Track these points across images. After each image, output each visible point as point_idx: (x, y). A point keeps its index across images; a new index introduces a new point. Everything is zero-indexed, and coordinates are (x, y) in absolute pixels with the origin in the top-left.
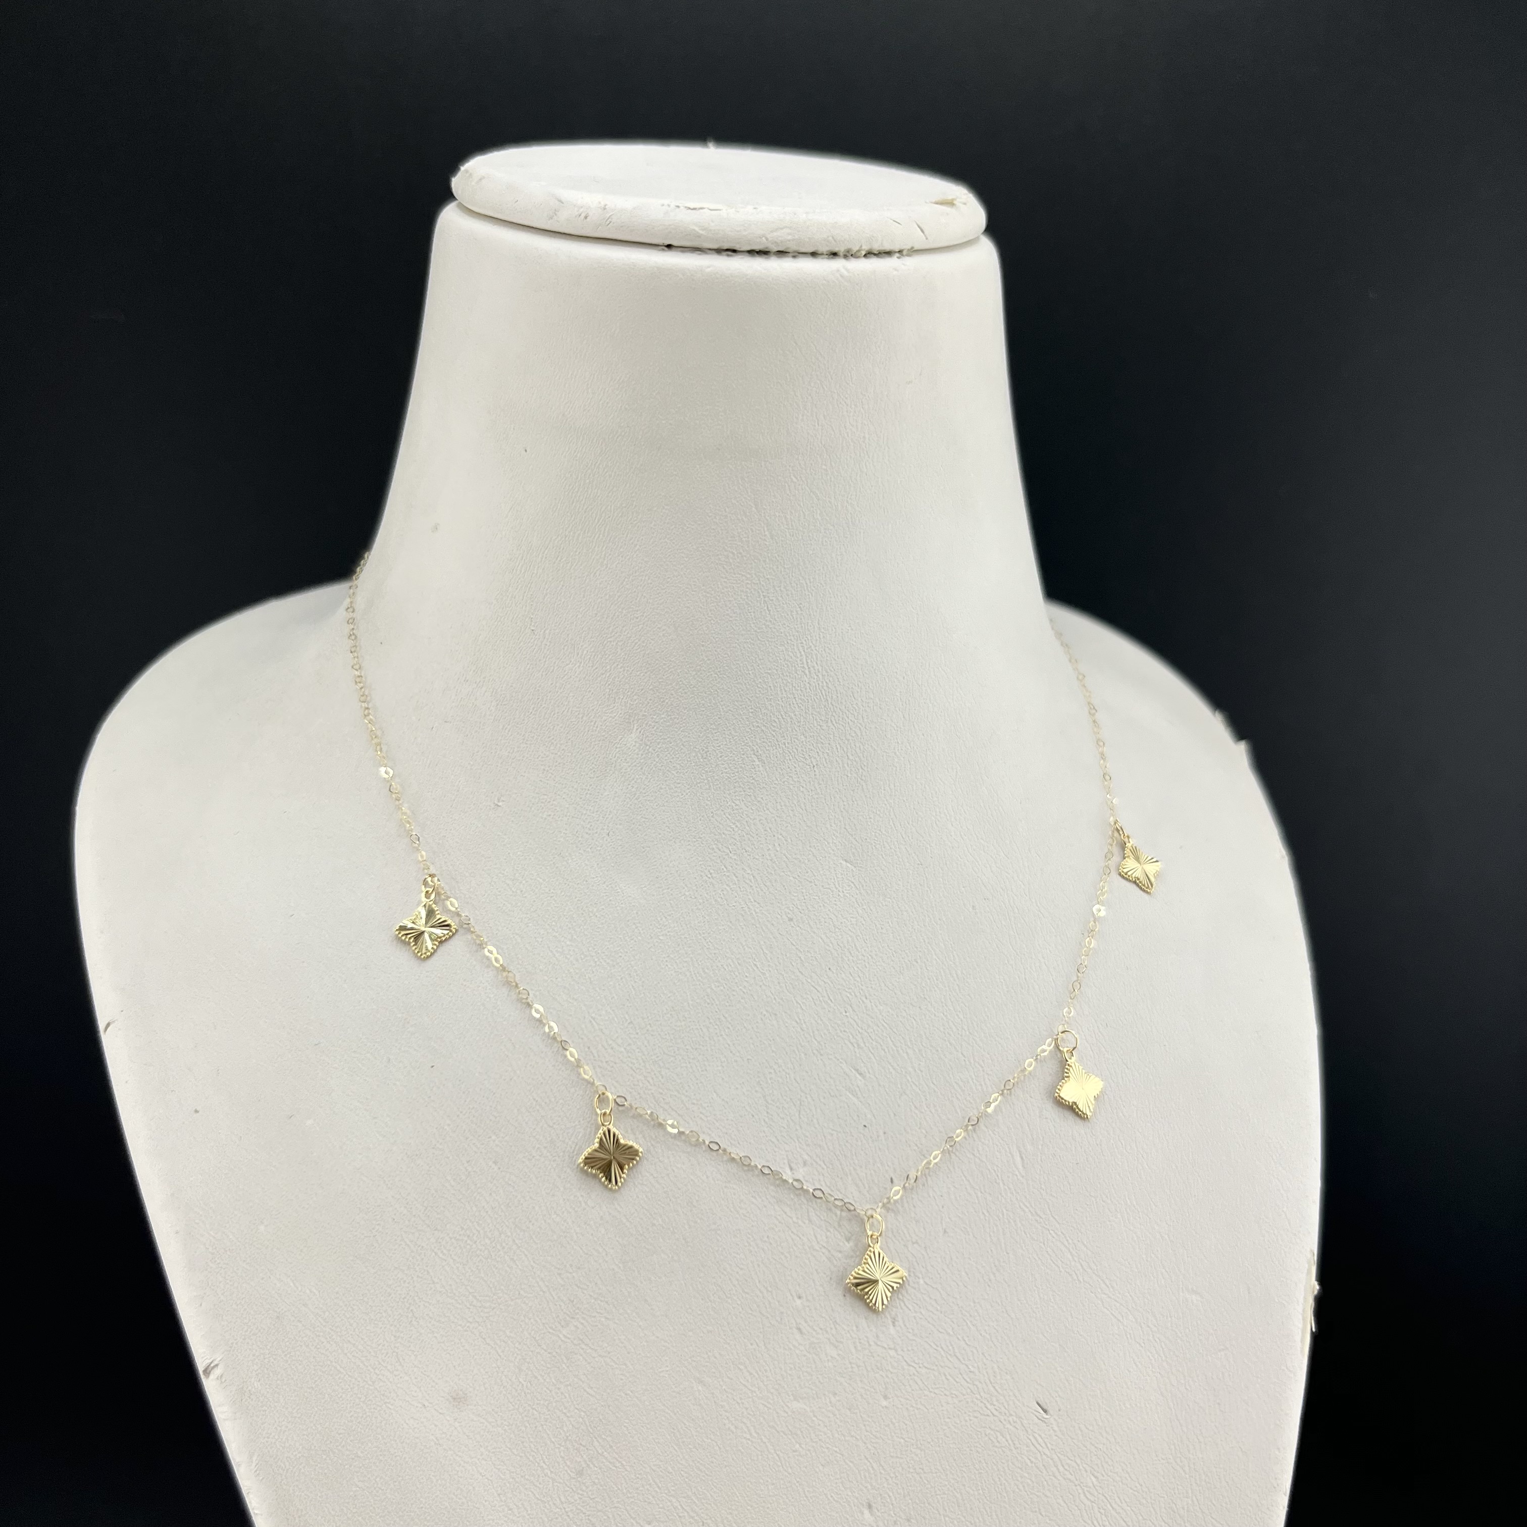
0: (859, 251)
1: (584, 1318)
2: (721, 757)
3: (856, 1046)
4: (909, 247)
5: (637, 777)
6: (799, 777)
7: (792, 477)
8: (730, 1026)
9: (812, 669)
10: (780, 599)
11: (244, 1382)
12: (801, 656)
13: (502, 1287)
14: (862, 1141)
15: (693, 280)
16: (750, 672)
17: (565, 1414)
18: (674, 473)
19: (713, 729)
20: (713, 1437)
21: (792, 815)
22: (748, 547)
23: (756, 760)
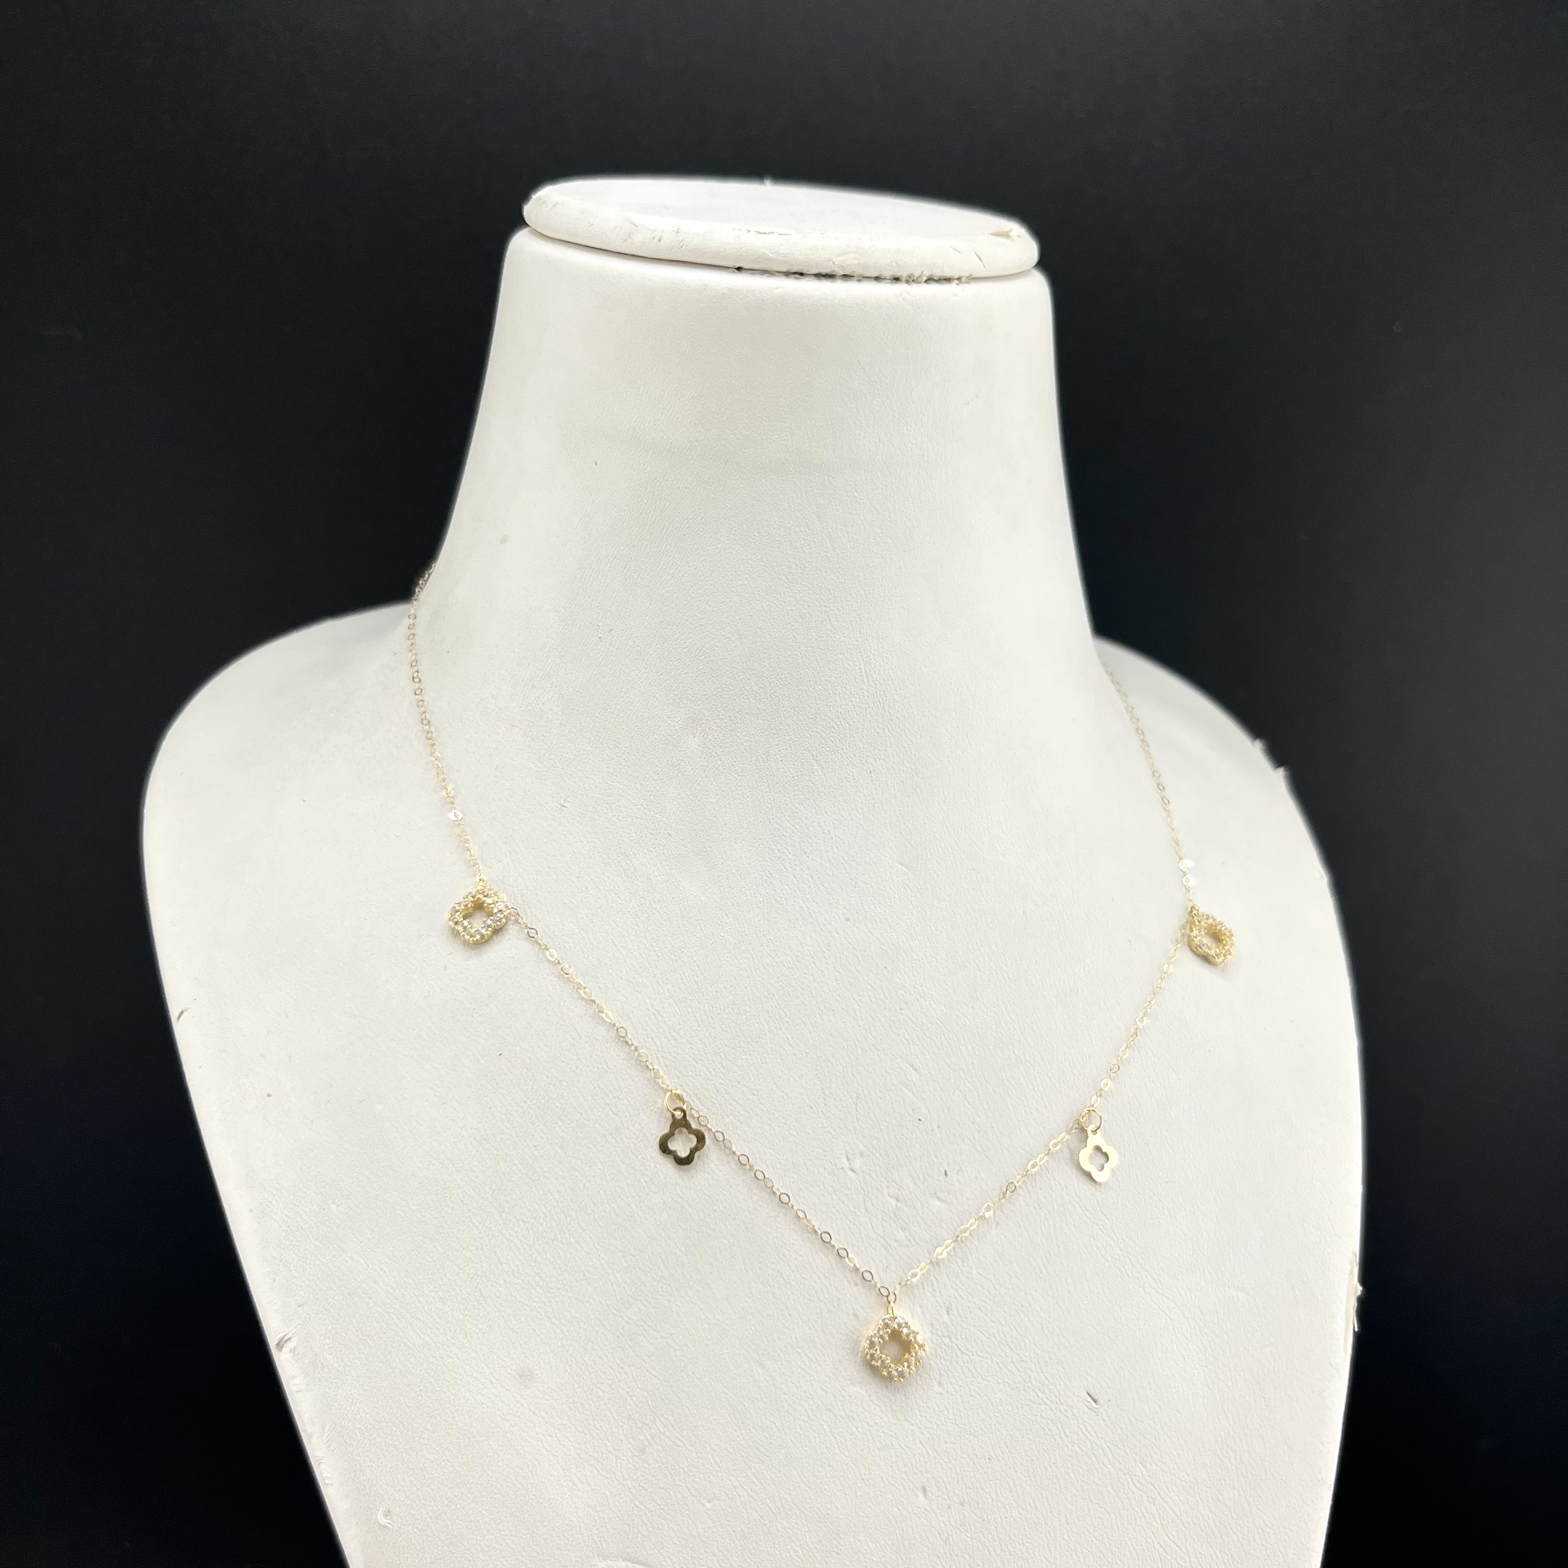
0: (920, 277)
1: (647, 1301)
2: (781, 761)
3: (910, 1042)
4: (967, 275)
5: (700, 779)
6: (856, 782)
7: (854, 491)
8: (789, 1020)
9: (870, 677)
10: (840, 608)
11: (316, 1355)
12: (860, 664)
13: (568, 1268)
14: (917, 1135)
15: (762, 301)
16: (811, 680)
17: (628, 1393)
18: (741, 486)
19: (774, 734)
20: (772, 1419)
21: (849, 819)
22: (811, 558)
23: (816, 765)
